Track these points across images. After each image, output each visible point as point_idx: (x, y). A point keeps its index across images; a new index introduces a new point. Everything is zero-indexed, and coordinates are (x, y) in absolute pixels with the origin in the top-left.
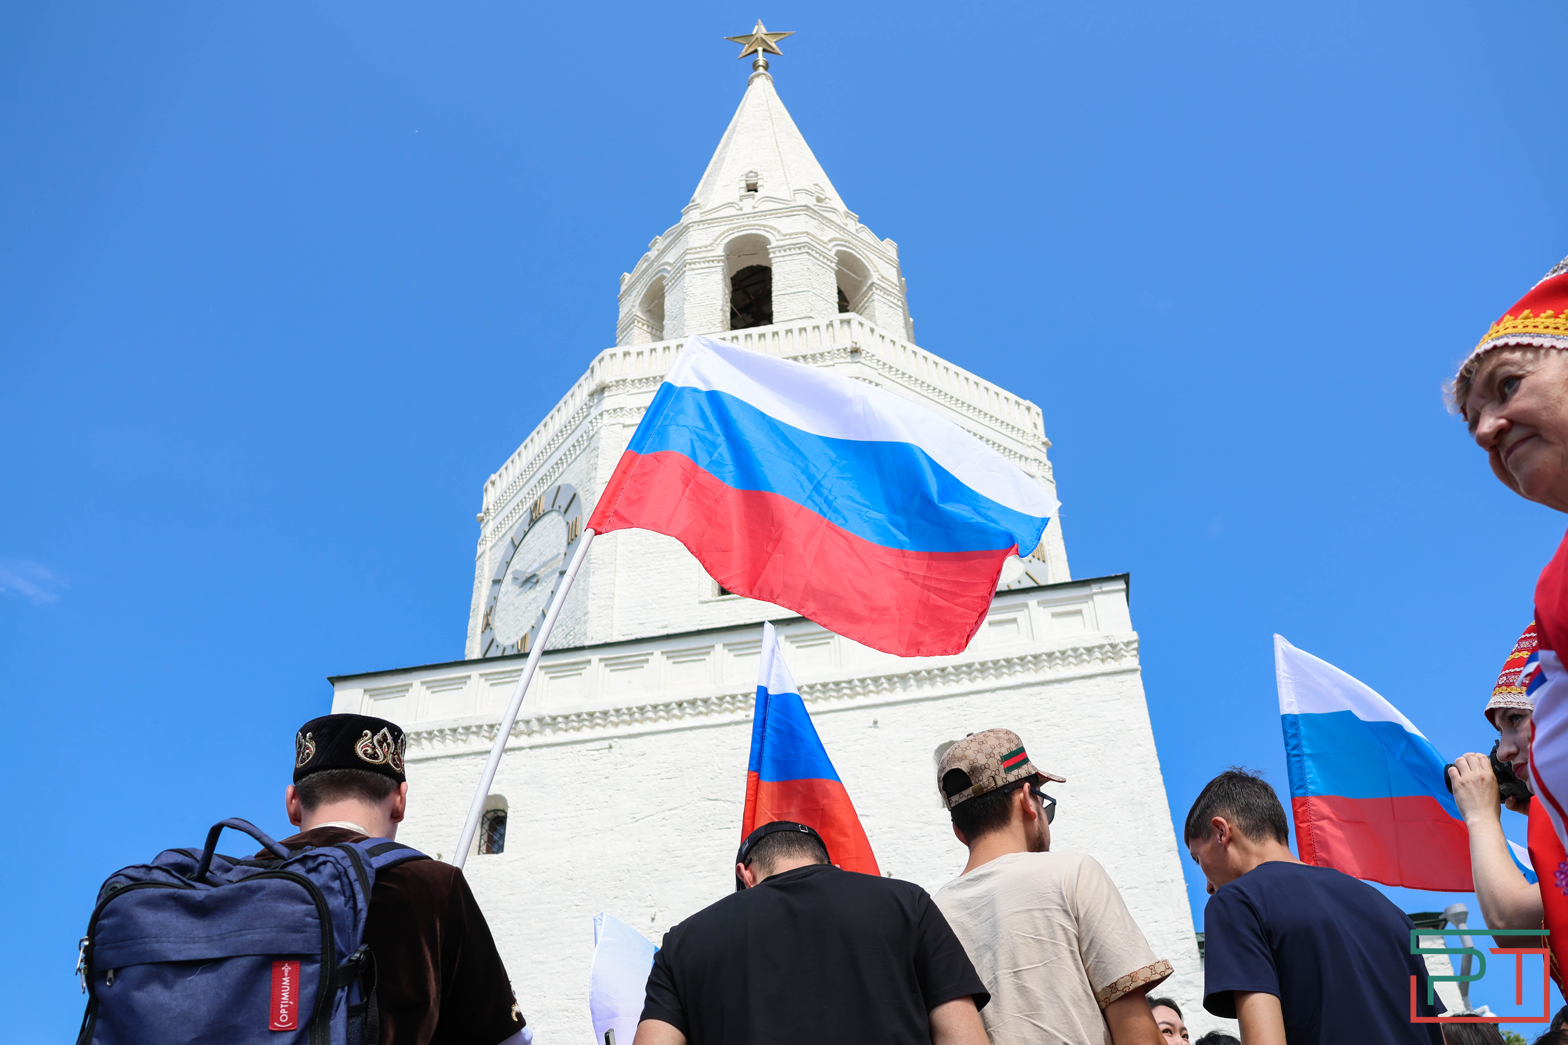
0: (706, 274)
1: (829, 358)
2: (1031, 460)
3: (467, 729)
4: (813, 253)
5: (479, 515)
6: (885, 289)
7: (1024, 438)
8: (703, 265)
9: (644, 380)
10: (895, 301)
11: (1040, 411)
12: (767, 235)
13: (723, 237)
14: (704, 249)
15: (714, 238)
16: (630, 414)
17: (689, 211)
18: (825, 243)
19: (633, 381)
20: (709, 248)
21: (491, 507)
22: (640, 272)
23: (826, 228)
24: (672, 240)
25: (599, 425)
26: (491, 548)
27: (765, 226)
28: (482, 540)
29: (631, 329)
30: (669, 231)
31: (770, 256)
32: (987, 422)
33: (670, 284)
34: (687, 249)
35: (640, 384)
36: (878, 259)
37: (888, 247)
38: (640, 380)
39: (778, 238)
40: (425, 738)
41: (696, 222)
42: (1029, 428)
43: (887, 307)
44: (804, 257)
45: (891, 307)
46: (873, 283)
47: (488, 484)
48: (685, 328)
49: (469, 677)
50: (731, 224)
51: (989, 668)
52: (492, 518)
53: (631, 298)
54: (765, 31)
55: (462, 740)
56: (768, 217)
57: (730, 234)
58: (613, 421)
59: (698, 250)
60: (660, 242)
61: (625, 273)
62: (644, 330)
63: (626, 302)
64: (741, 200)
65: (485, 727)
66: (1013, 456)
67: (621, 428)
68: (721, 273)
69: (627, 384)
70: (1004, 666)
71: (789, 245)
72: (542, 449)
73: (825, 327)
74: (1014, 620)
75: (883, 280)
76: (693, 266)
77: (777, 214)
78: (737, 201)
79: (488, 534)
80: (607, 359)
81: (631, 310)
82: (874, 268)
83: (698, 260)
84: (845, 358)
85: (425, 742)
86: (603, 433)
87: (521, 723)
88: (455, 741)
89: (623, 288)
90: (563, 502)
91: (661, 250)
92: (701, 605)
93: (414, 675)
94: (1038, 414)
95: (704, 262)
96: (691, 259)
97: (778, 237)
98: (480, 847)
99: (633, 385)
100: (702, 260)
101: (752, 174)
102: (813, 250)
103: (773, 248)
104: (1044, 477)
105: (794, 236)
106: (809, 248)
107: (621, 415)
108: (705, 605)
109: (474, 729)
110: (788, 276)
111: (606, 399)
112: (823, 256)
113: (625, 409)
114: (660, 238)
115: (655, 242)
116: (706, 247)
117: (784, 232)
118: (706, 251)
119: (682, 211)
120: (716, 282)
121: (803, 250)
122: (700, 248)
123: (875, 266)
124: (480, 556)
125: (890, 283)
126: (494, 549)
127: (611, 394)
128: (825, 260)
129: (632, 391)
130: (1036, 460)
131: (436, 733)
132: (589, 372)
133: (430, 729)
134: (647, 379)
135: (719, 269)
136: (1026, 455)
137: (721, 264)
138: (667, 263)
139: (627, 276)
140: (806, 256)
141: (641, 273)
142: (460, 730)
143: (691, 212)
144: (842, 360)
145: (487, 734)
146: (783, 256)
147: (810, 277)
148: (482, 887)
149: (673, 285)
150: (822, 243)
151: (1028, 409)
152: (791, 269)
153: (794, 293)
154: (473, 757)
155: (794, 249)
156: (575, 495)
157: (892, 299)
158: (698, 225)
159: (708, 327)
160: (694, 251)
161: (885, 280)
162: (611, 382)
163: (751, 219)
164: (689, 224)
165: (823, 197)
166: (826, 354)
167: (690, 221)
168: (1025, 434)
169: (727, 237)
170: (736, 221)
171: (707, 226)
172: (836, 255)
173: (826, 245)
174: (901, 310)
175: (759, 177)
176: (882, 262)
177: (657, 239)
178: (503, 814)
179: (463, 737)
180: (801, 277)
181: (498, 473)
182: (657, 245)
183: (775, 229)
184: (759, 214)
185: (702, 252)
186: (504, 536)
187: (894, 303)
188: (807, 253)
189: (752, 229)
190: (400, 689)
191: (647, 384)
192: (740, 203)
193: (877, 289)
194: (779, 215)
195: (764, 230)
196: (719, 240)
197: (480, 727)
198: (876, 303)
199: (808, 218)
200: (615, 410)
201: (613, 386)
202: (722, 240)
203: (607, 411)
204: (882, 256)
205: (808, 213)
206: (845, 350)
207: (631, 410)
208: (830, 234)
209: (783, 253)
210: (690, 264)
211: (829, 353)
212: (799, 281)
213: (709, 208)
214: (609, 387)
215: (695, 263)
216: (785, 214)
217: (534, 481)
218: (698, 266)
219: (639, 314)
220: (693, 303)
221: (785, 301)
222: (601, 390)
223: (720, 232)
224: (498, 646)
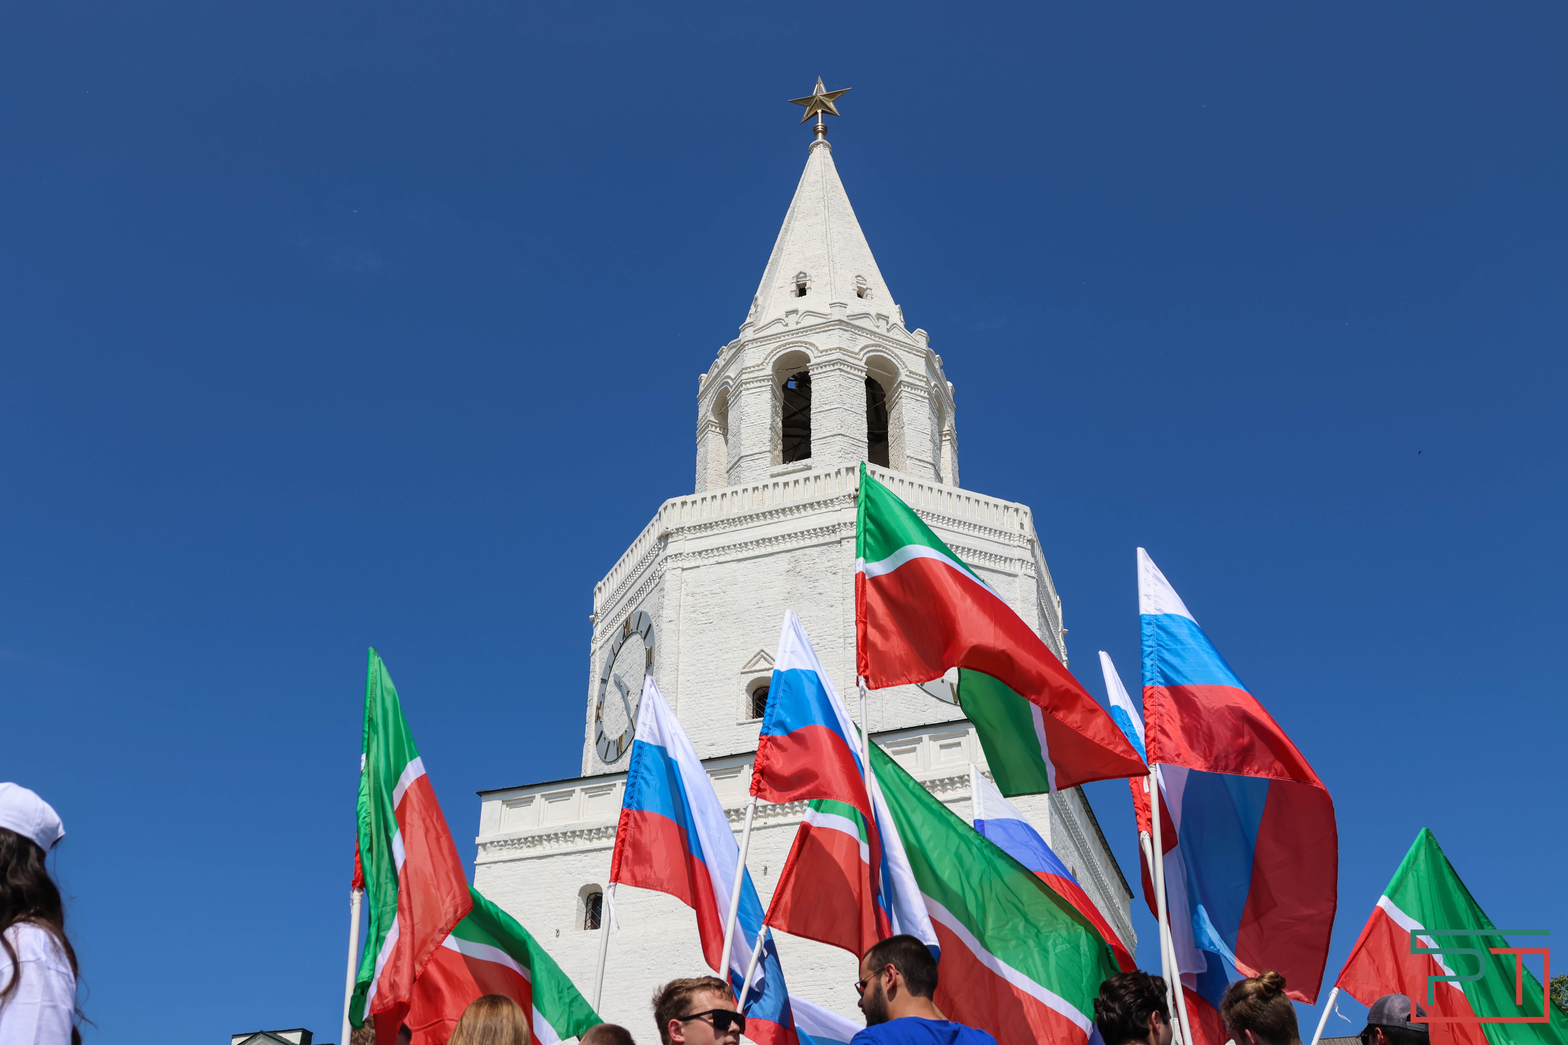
0: (758, 393)
1: (838, 503)
2: (1016, 560)
3: (573, 833)
4: (845, 368)
5: (591, 617)
6: (911, 384)
7: (1011, 539)
8: (756, 385)
9: (697, 527)
10: (922, 394)
11: (1027, 509)
12: (808, 352)
13: (772, 354)
14: (757, 368)
15: (765, 356)
16: (687, 558)
17: (745, 329)
18: (856, 354)
19: (689, 528)
20: (761, 367)
21: (599, 611)
22: (711, 378)
23: (858, 337)
24: (733, 355)
25: (665, 568)
26: (601, 648)
27: (806, 343)
28: (594, 639)
29: (705, 435)
30: (732, 344)
31: (809, 374)
32: (976, 533)
33: (732, 400)
34: (743, 369)
35: (695, 531)
36: (908, 354)
37: (918, 338)
38: (695, 527)
39: (816, 355)
40: (545, 840)
41: (750, 341)
42: (1016, 530)
43: (913, 402)
44: (837, 373)
45: (917, 400)
46: (901, 381)
47: (596, 589)
48: (742, 447)
49: (574, 790)
50: (778, 342)
51: (937, 785)
52: (600, 620)
53: (707, 400)
54: (825, 92)
55: (570, 841)
56: (809, 332)
57: (777, 353)
58: (675, 565)
59: (752, 369)
60: (726, 353)
61: (702, 375)
62: (717, 433)
63: (703, 403)
64: (787, 316)
65: (586, 832)
66: (998, 560)
67: (681, 572)
68: (770, 391)
69: (685, 532)
70: (947, 784)
71: (825, 362)
72: (630, 573)
73: (835, 475)
74: (959, 744)
75: (912, 375)
76: (748, 386)
77: (816, 329)
78: (784, 317)
79: (598, 636)
80: (670, 507)
81: (706, 413)
82: (902, 365)
83: (752, 380)
84: (849, 503)
85: (545, 843)
86: (668, 576)
87: (610, 829)
88: (566, 841)
89: (701, 389)
90: (643, 628)
91: (727, 359)
92: (738, 726)
93: (536, 789)
94: (1026, 513)
95: (756, 381)
96: (746, 379)
97: (817, 353)
98: (586, 922)
99: (689, 532)
100: (755, 380)
101: (802, 275)
102: (844, 365)
103: (812, 366)
104: (1025, 575)
105: (829, 352)
106: (841, 364)
107: (680, 559)
108: (741, 726)
109: (578, 833)
110: (824, 393)
111: (670, 544)
112: (854, 367)
113: (684, 554)
114: (726, 347)
115: (722, 352)
116: (758, 366)
117: (821, 349)
118: (758, 370)
119: (740, 328)
120: (766, 401)
121: (836, 367)
122: (754, 367)
123: (904, 363)
124: (593, 654)
125: (918, 377)
126: (602, 649)
127: (673, 540)
128: (856, 372)
129: (689, 536)
130: (1019, 560)
131: (552, 836)
132: (657, 516)
133: (548, 833)
134: (700, 526)
135: (769, 388)
136: (1011, 557)
137: (770, 383)
138: (729, 377)
139: (704, 376)
140: (838, 372)
141: (712, 380)
142: (569, 834)
143: (747, 330)
144: (847, 505)
145: (587, 837)
146: (820, 373)
147: (841, 393)
148: (586, 954)
149: (733, 401)
150: (853, 355)
151: (1017, 510)
152: (826, 386)
153: (828, 410)
154: (578, 854)
155: (829, 365)
156: (650, 625)
157: (918, 392)
158: (752, 344)
159: (759, 446)
160: (749, 370)
161: (913, 374)
162: (672, 530)
163: (795, 336)
164: (745, 343)
165: (865, 287)
166: (835, 500)
167: (746, 339)
168: (1012, 535)
169: (775, 355)
170: (783, 338)
171: (759, 344)
172: (866, 364)
173: (857, 356)
174: (927, 401)
175: (808, 279)
176: (911, 355)
177: (723, 349)
178: (600, 895)
179: (571, 839)
180: (834, 394)
181: (603, 582)
182: (723, 355)
183: (813, 345)
184: (801, 330)
185: (755, 371)
186: (608, 640)
187: (921, 396)
188: (839, 369)
189: (795, 346)
190: (527, 800)
191: (700, 530)
192: (786, 319)
193: (904, 386)
194: (818, 330)
195: (805, 347)
196: (768, 359)
197: (582, 831)
198: (903, 400)
199: (842, 332)
200: (676, 555)
201: (674, 533)
202: (770, 359)
203: (671, 556)
204: (911, 349)
205: (841, 327)
206: (849, 495)
207: (688, 554)
208: (863, 341)
209: (820, 370)
210: (746, 384)
211: (837, 498)
212: (832, 398)
213: (761, 324)
214: (672, 534)
215: (749, 383)
216: (822, 330)
217: (625, 601)
218: (752, 385)
219: (712, 418)
220: (748, 423)
221: (820, 418)
222: (665, 538)
223: (769, 351)
224: (605, 739)
